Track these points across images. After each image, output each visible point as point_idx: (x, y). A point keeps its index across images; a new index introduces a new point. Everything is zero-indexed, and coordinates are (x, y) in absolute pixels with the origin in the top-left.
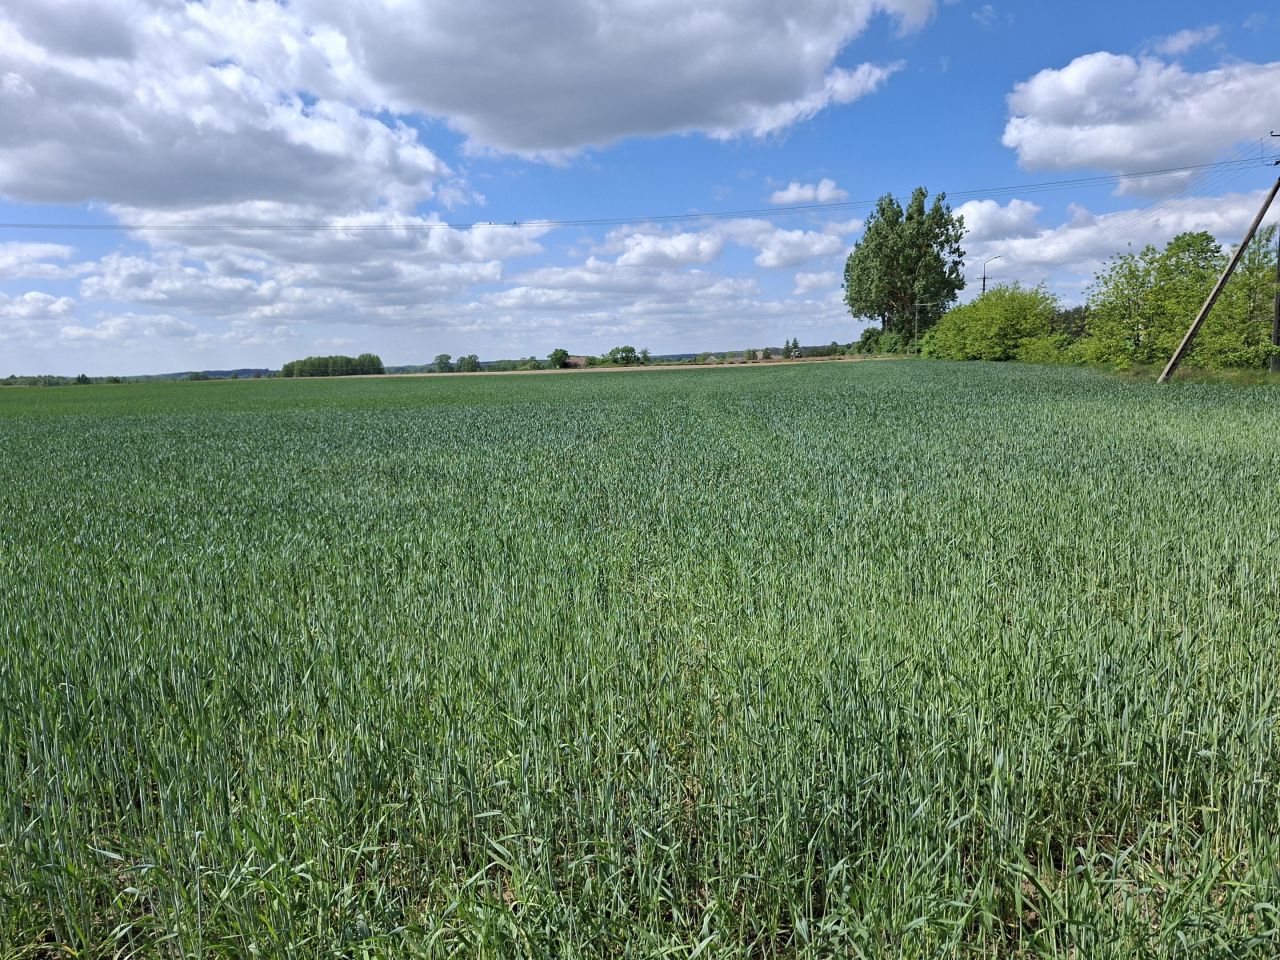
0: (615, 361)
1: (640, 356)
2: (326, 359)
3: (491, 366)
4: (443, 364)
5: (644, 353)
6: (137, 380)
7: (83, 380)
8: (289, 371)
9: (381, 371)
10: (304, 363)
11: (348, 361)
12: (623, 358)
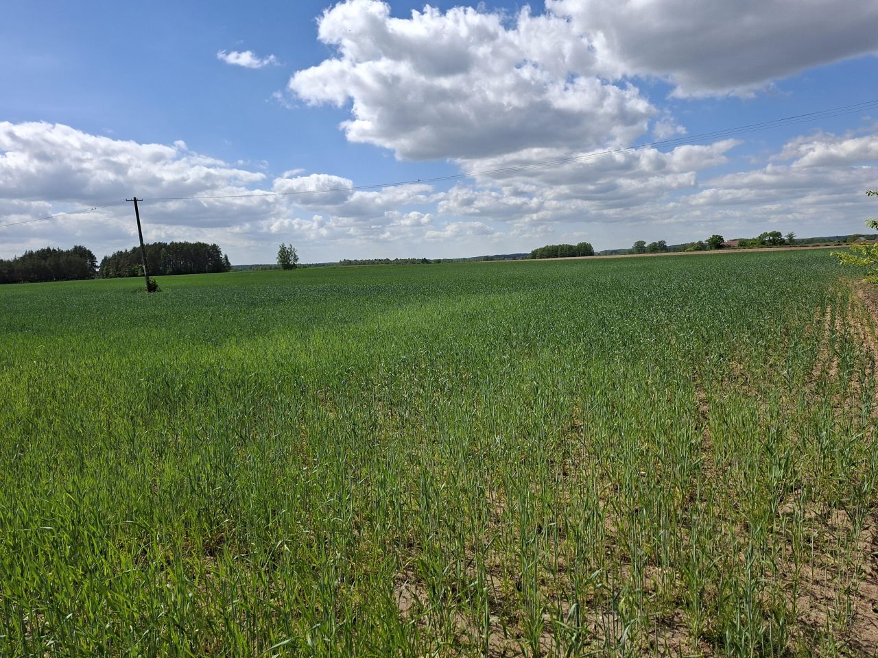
0: (763, 243)
1: (786, 238)
2: (557, 246)
3: (676, 249)
4: (640, 248)
5: (791, 236)
6: (458, 260)
7: (425, 261)
8: (534, 255)
9: (592, 254)
10: (543, 249)
11: (571, 247)
12: (770, 241)
